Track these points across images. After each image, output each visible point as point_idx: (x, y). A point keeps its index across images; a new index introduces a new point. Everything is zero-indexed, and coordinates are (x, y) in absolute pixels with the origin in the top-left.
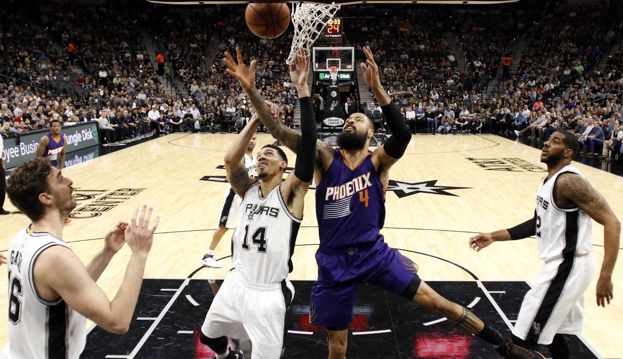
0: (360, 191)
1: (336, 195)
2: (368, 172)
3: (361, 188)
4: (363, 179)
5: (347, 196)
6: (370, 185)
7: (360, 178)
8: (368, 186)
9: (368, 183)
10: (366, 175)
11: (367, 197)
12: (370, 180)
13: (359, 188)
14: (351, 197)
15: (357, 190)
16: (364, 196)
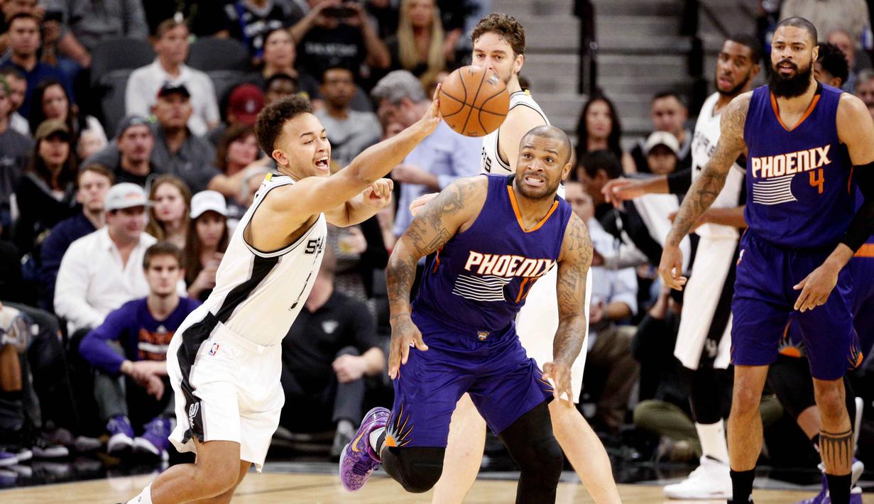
0: (812, 170)
1: (767, 171)
2: (827, 145)
3: (813, 166)
4: (817, 153)
5: (788, 173)
6: (827, 162)
7: (813, 151)
8: (824, 163)
9: (824, 160)
10: (823, 148)
11: (821, 179)
12: (828, 156)
13: (810, 166)
14: (793, 175)
15: (807, 168)
16: (817, 178)
